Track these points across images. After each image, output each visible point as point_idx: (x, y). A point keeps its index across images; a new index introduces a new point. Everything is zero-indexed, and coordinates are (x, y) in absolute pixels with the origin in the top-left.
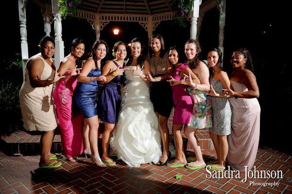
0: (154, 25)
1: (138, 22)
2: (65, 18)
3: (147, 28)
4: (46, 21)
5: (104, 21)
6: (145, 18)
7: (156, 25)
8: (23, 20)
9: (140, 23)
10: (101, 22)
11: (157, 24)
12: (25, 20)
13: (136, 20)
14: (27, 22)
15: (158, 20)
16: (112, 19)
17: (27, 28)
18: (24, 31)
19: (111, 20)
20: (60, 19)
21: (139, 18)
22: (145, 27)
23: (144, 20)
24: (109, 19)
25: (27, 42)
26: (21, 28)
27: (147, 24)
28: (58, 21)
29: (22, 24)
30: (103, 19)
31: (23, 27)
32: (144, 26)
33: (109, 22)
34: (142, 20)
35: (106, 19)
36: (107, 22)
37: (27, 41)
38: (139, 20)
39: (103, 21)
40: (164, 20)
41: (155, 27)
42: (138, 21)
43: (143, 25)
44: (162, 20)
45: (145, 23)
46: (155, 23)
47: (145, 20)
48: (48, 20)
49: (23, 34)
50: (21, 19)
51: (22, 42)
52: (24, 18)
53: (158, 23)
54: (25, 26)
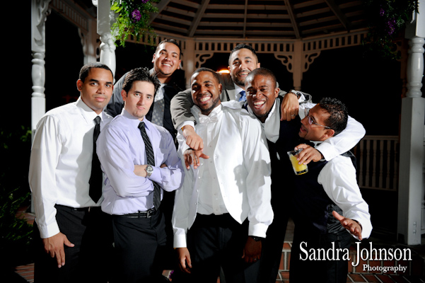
0: (307, 60)
1: (273, 54)
2: (123, 44)
3: (290, 66)
4: (88, 53)
5: (204, 52)
6: (288, 46)
7: (310, 60)
8: (39, 50)
9: (276, 56)
10: (197, 55)
11: (313, 58)
12: (43, 50)
13: (269, 49)
14: (46, 53)
15: (315, 48)
16: (219, 48)
17: (46, 66)
18: (39, 72)
19: (216, 51)
20: (113, 47)
21: (275, 46)
22: (287, 65)
23: (285, 49)
24: (213, 49)
25: (44, 95)
26: (34, 67)
27: (291, 57)
28: (108, 51)
29: (37, 57)
30: (201, 48)
31: (38, 63)
32: (286, 61)
33: (212, 55)
34: (281, 50)
35: (207, 49)
36: (209, 55)
37: (45, 92)
38: (275, 49)
39: (201, 53)
40: (329, 47)
41: (309, 63)
42: (272, 51)
43: (282, 60)
44: (323, 48)
45: (287, 56)
46: (309, 54)
47: (288, 50)
48: (92, 50)
49: (38, 77)
50: (34, 47)
51: (34, 94)
52: (41, 45)
53: (315, 54)
54: (42, 61)
